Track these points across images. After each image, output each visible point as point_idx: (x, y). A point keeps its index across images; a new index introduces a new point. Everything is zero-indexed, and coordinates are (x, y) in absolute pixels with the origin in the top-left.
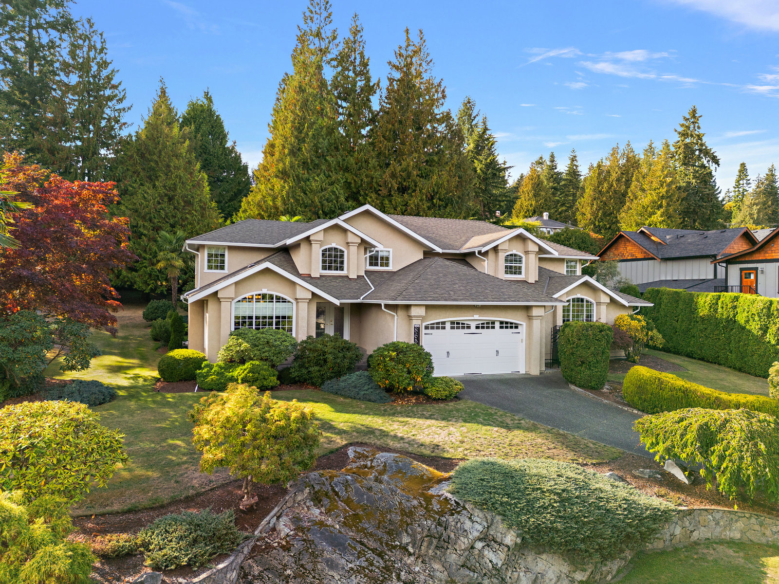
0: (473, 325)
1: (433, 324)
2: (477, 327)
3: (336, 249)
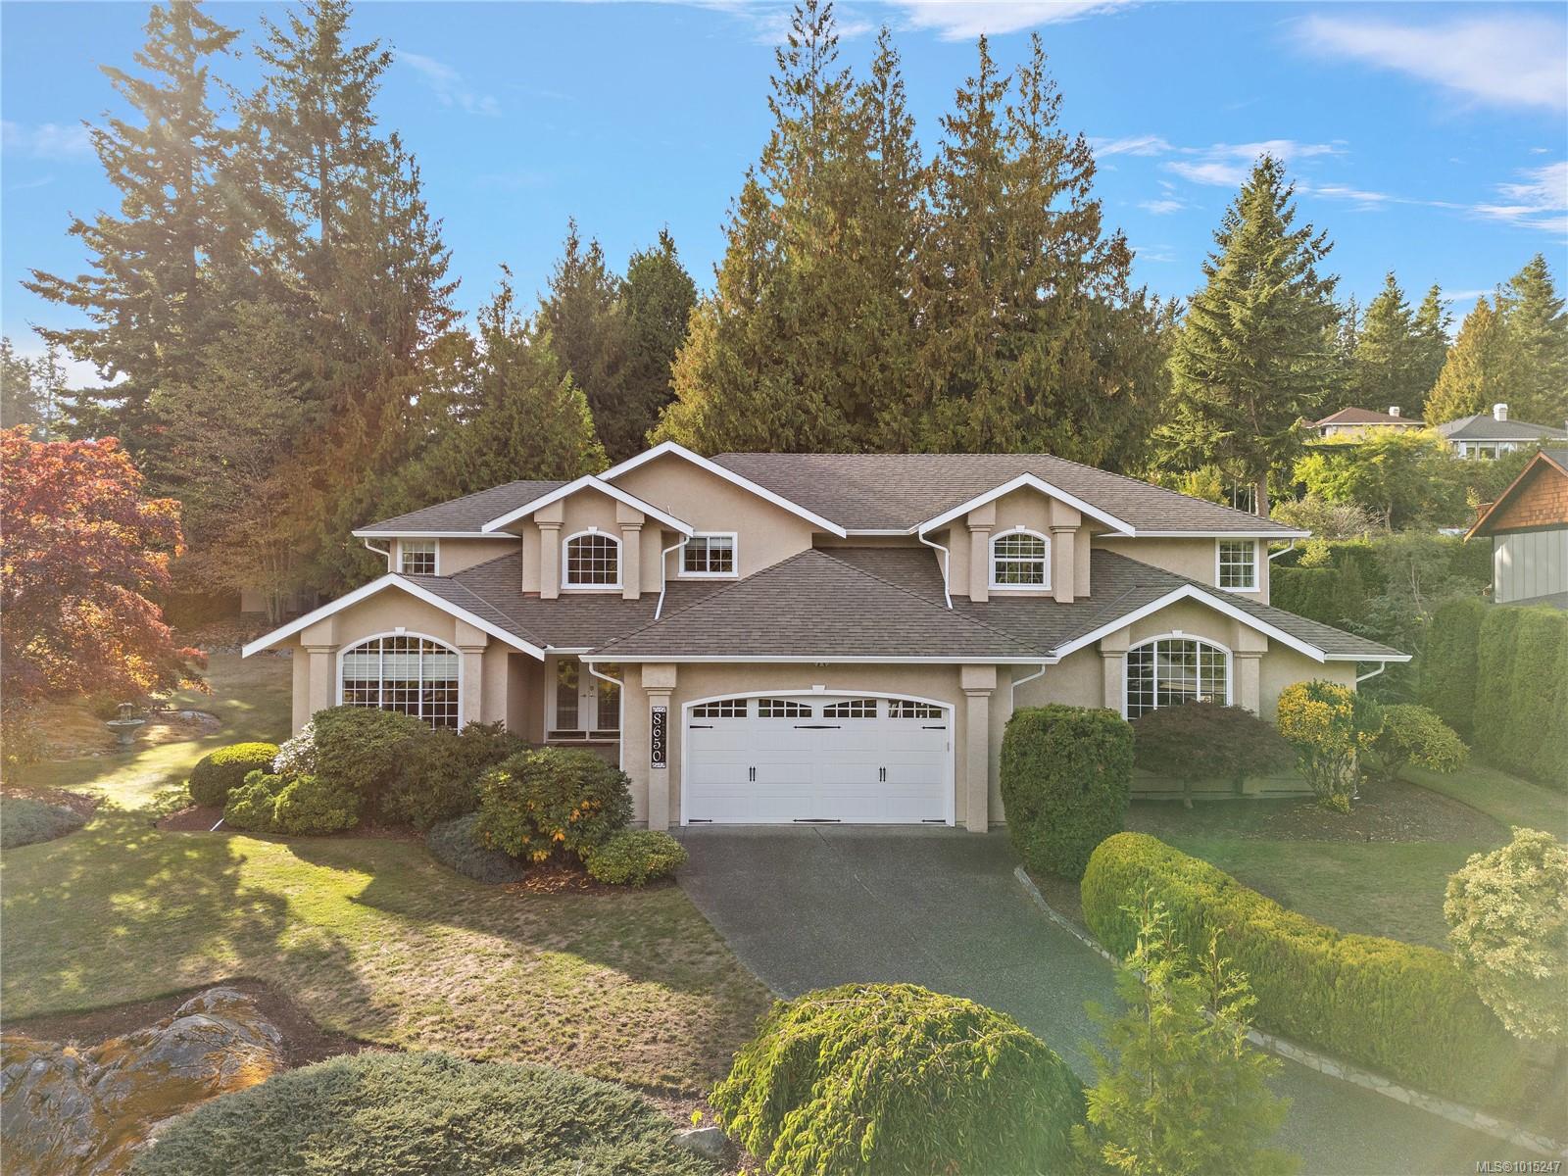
0: (818, 708)
1: (716, 704)
2: (829, 714)
3: (599, 540)
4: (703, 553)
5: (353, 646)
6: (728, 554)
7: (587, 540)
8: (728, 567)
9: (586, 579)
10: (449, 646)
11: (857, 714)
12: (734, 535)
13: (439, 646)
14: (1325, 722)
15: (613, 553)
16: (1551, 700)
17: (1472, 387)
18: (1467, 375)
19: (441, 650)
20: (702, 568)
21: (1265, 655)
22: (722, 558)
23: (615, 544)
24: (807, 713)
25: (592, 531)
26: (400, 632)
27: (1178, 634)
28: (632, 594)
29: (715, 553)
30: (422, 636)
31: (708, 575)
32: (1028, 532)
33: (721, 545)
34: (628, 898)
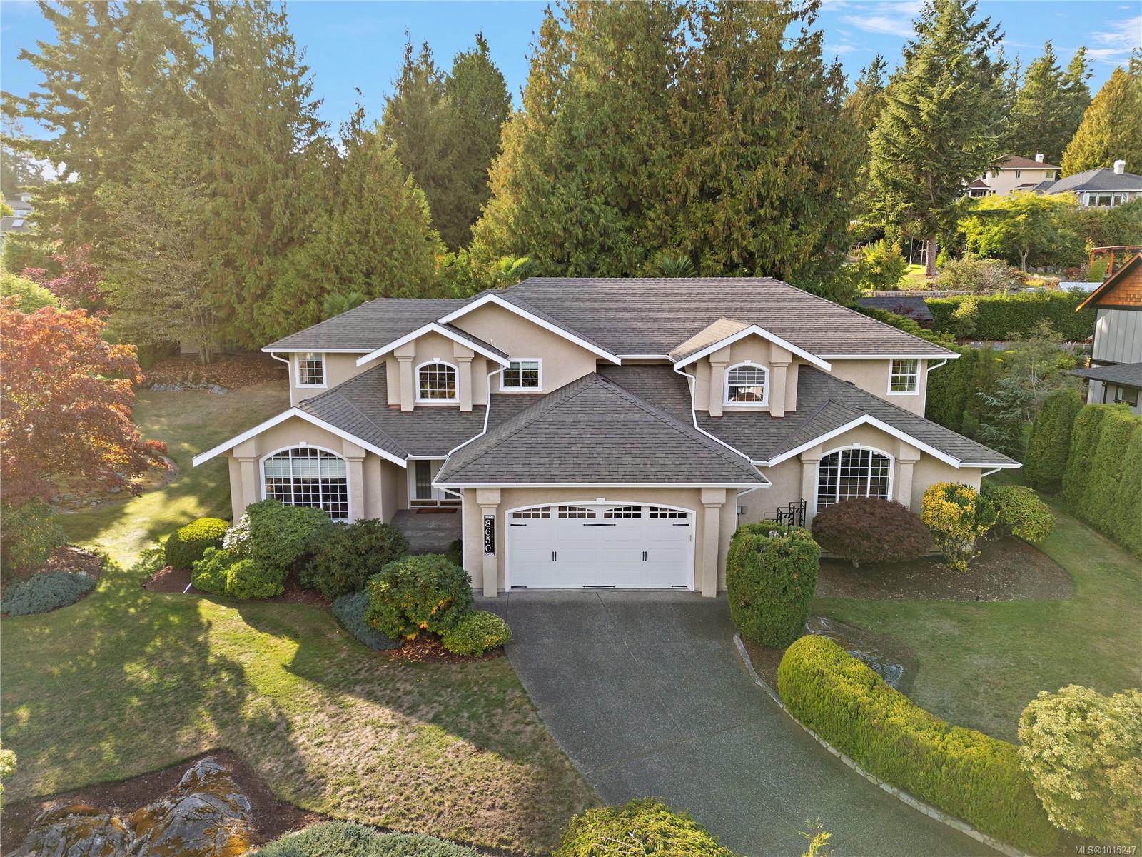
0: (600, 514)
1: (528, 510)
2: (608, 516)
3: (442, 367)
4: (517, 373)
5: (271, 454)
6: (535, 374)
7: (433, 367)
8: (534, 384)
9: (433, 395)
10: (338, 455)
11: (627, 516)
12: (540, 360)
13: (331, 455)
14: (956, 518)
15: (452, 377)
16: (1118, 481)
17: (1101, 142)
18: (1098, 132)
19: (332, 457)
20: (516, 384)
21: (917, 462)
22: (531, 378)
23: (453, 370)
24: (592, 515)
25: (436, 361)
26: (303, 445)
27: (857, 446)
28: (466, 407)
29: (525, 374)
30: (319, 448)
31: (520, 389)
32: (754, 365)
33: (529, 367)
34: (472, 666)
